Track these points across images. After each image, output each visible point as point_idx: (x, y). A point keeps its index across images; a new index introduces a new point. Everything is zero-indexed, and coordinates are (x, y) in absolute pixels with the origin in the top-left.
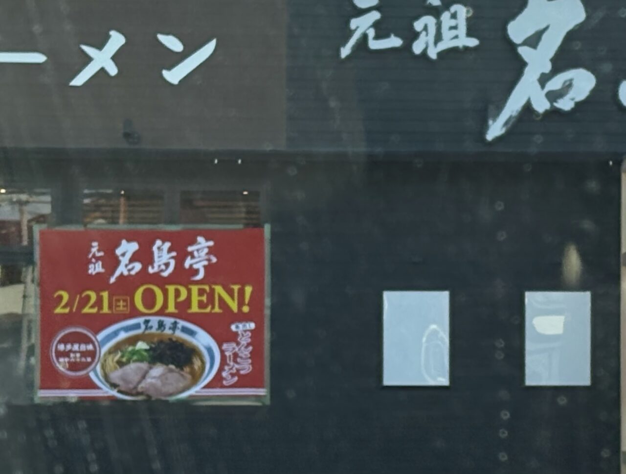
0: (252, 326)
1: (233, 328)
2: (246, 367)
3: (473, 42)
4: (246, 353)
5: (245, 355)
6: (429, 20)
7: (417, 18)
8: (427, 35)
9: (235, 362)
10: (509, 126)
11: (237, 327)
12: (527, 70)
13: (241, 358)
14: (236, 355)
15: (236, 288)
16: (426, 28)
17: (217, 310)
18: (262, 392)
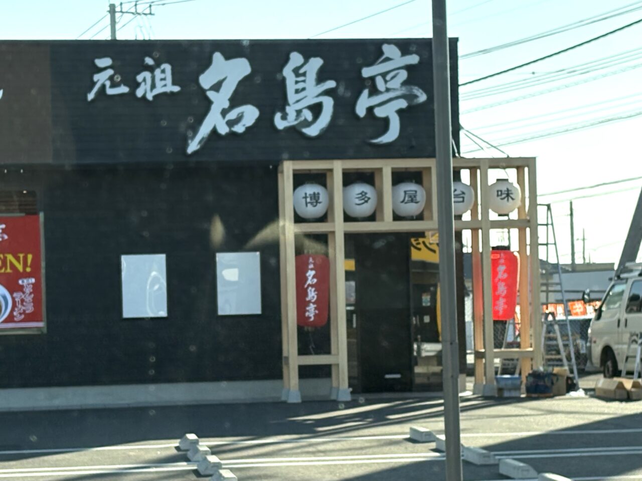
0: (33, 280)
1: (20, 282)
2: (30, 309)
3: (176, 89)
4: (29, 299)
5: (29, 301)
6: (147, 75)
7: (139, 73)
8: (145, 84)
9: (22, 304)
10: (203, 143)
11: (23, 282)
12: (213, 107)
13: (26, 302)
14: (22, 301)
15: (21, 256)
16: (144, 80)
17: (9, 270)
18: (41, 324)
